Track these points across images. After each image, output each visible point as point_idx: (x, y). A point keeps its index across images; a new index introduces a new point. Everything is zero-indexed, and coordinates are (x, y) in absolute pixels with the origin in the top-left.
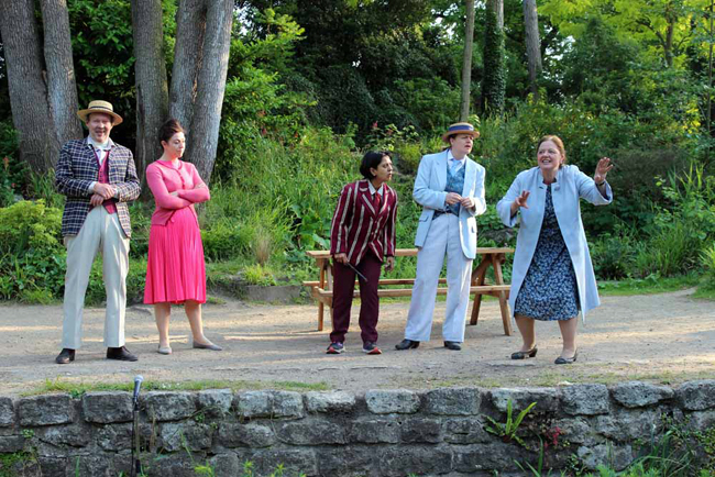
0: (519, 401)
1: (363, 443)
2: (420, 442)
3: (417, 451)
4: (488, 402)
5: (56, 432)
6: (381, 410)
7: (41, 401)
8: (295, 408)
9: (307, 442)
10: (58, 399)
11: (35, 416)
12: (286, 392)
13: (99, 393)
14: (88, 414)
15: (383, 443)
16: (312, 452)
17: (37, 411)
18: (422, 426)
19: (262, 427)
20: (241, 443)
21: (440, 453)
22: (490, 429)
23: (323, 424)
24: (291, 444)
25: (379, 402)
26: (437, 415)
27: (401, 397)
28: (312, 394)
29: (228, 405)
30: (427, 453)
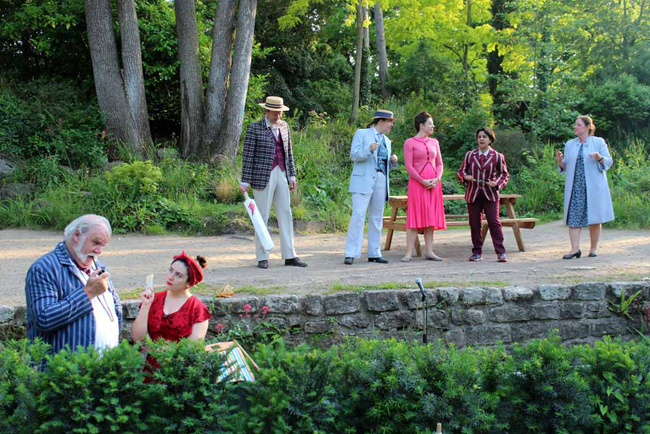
0: (627, 290)
1: (538, 320)
2: (572, 318)
3: (569, 323)
4: (610, 291)
5: (349, 318)
6: (549, 298)
7: (339, 297)
8: (499, 299)
9: (506, 320)
10: (351, 296)
11: (336, 308)
12: (493, 288)
13: (377, 291)
14: (370, 306)
15: (549, 319)
16: (508, 326)
17: (337, 304)
18: (573, 308)
19: (477, 311)
20: (465, 322)
21: (582, 324)
22: (610, 309)
23: (515, 309)
24: (496, 322)
25: (548, 292)
26: (580, 300)
27: (560, 289)
28: (507, 289)
29: (457, 297)
30: (575, 325)
